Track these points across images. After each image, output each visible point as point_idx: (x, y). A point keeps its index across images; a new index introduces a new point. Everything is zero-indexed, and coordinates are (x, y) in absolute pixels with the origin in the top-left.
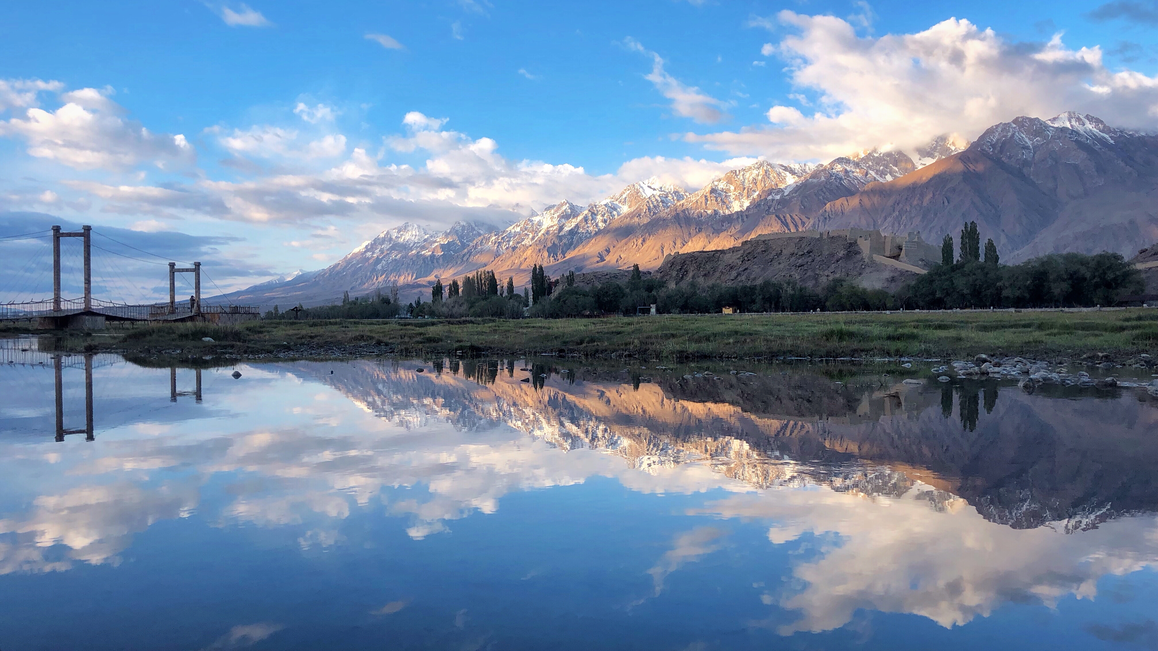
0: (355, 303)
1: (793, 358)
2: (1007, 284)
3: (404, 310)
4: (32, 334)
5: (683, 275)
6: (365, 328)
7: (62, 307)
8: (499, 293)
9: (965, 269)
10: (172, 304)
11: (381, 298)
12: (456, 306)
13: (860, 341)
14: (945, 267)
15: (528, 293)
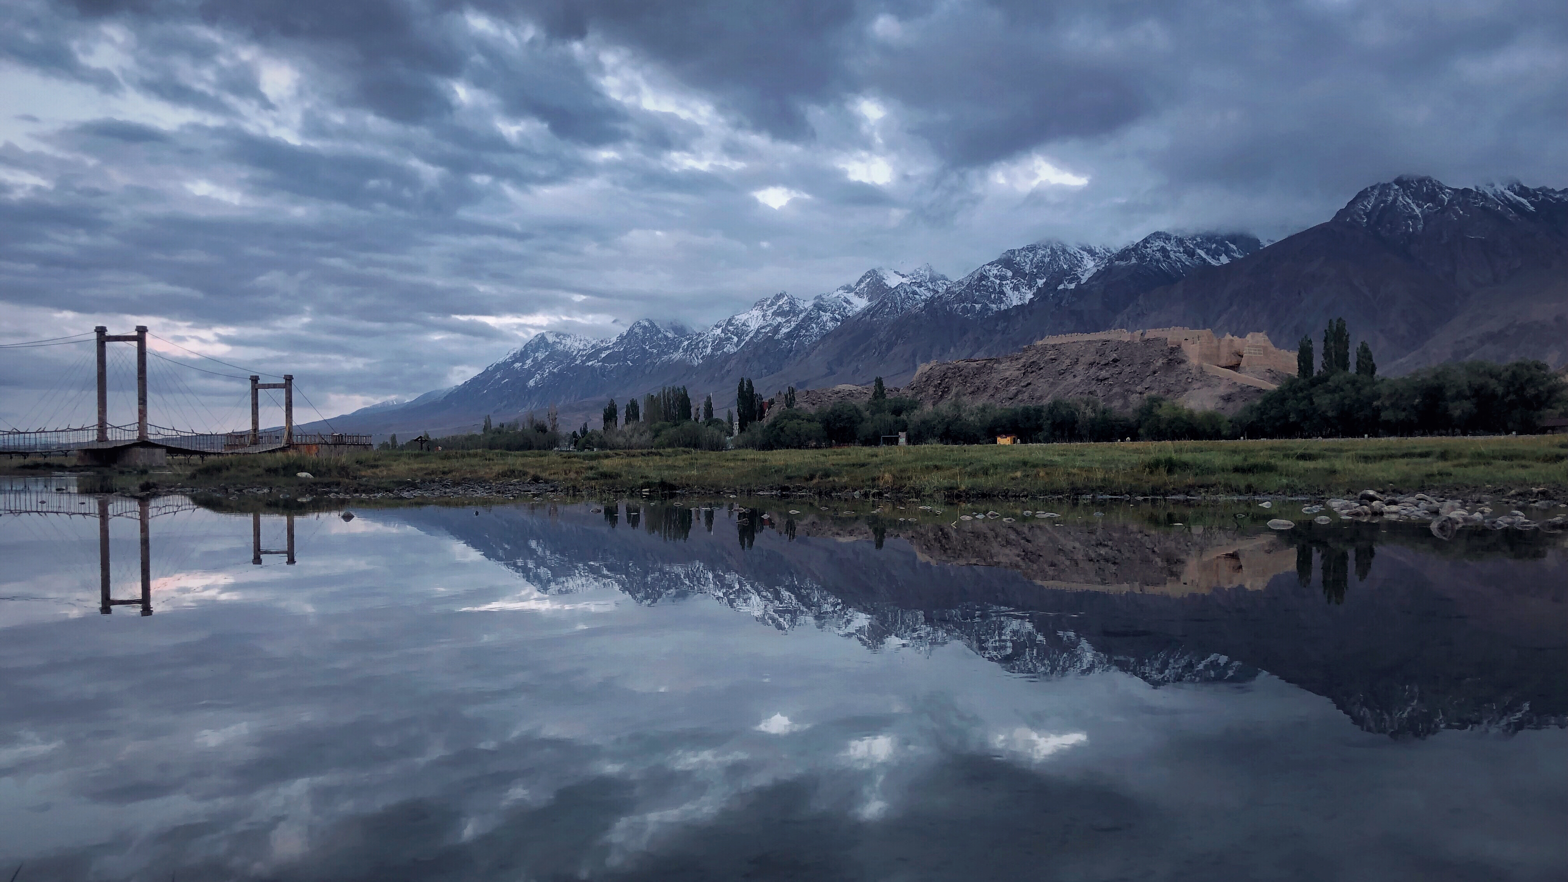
0: (499, 432)
1: (1105, 497)
2: (1387, 403)
3: (566, 441)
4: (70, 471)
5: (943, 392)
6: (515, 461)
7: (109, 436)
8: (693, 418)
9: (1329, 383)
10: (255, 432)
11: (534, 425)
12: (636, 435)
13: (1197, 474)
14: (1302, 381)
15: (732, 417)
